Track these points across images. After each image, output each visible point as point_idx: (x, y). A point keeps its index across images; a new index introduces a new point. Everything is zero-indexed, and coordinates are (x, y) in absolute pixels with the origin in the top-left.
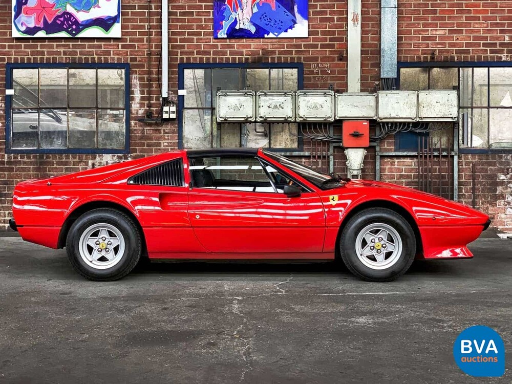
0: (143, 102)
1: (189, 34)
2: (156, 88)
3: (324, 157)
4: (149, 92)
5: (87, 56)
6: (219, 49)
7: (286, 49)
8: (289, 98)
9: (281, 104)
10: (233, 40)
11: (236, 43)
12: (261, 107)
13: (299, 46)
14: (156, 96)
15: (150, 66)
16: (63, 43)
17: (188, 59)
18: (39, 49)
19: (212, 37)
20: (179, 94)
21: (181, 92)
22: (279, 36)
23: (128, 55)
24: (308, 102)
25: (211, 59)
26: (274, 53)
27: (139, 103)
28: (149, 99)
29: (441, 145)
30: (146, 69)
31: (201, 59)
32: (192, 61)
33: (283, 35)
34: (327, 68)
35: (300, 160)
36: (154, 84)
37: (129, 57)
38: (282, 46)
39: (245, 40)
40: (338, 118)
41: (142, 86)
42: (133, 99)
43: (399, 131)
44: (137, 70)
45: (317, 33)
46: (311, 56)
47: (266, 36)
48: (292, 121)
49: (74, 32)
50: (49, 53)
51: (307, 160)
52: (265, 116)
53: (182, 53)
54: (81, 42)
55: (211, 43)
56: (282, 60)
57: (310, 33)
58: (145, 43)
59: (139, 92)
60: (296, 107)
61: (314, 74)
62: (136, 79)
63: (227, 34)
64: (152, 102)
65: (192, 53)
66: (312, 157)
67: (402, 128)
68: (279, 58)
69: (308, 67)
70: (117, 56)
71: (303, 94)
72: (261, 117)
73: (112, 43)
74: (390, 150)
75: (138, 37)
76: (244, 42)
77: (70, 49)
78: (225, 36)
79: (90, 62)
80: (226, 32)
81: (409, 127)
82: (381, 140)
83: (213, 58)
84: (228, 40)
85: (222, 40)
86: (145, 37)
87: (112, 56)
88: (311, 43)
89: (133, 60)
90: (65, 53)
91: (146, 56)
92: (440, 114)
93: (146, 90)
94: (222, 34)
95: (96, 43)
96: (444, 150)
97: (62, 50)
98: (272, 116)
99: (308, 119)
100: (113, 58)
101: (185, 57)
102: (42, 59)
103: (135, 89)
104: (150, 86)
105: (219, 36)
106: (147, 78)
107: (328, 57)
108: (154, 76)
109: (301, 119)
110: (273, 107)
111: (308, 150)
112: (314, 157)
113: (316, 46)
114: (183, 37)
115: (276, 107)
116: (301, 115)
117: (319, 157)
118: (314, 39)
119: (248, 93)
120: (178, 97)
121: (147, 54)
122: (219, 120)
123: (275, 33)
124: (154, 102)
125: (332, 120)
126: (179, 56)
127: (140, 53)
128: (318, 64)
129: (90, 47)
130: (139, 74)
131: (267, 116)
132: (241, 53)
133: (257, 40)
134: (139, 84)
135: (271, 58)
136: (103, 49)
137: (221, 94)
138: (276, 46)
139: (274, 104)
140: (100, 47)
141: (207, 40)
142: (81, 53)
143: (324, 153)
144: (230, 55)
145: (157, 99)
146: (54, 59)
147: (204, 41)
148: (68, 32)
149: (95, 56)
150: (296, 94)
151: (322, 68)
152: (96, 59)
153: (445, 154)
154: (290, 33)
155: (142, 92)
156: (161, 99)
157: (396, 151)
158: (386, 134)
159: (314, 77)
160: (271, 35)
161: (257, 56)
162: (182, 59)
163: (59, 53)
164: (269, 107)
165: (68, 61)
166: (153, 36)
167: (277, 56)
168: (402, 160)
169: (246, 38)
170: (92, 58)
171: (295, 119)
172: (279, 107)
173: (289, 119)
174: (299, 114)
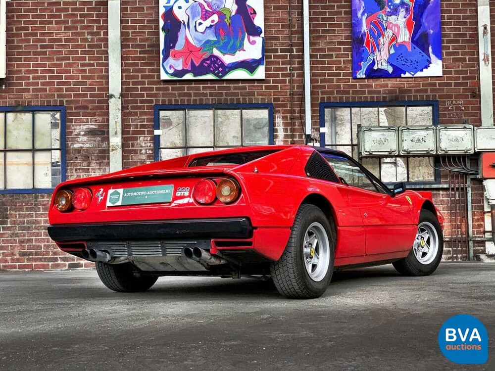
0: (287, 139)
1: (329, 75)
2: (298, 126)
3: (462, 189)
4: (293, 130)
5: (233, 97)
6: (358, 89)
7: (421, 87)
8: (431, 132)
9: (424, 137)
10: (371, 80)
11: (373, 83)
12: (404, 141)
13: (435, 85)
14: (298, 133)
15: (292, 106)
16: (209, 85)
17: (329, 98)
18: (186, 91)
19: (351, 77)
20: (321, 132)
21: (322, 130)
22: (415, 76)
23: (271, 96)
24: (449, 135)
25: (350, 98)
26: (410, 91)
27: (284, 141)
28: (292, 136)
30: (288, 108)
31: (341, 98)
32: (332, 101)
33: (419, 74)
34: (461, 105)
35: (438, 192)
36: (297, 122)
37: (272, 97)
38: (417, 85)
39: (382, 80)
40: (477, 151)
41: (285, 124)
42: (276, 137)
44: (281, 109)
45: (450, 72)
46: (445, 94)
47: (403, 75)
48: (434, 154)
49: (220, 74)
50: (195, 95)
51: (445, 193)
52: (408, 149)
53: (323, 93)
54: (226, 84)
55: (350, 83)
56: (418, 97)
57: (444, 72)
58: (287, 84)
59: (282, 130)
60: (437, 140)
61: (449, 110)
62: (280, 118)
63: (365, 74)
64: (295, 139)
65: (332, 93)
66: (450, 189)
68: (415, 96)
69: (443, 104)
70: (261, 97)
71: (443, 128)
72: (405, 151)
73: (256, 84)
75: (280, 78)
76: (382, 81)
77: (216, 90)
78: (364, 76)
79: (235, 103)
80: (364, 72)
83: (352, 97)
84: (366, 80)
85: (360, 80)
86: (288, 79)
87: (256, 97)
88: (445, 81)
89: (275, 100)
90: (211, 94)
91: (288, 96)
93: (289, 128)
94: (361, 74)
95: (240, 85)
97: (208, 92)
98: (415, 150)
99: (449, 152)
100: (258, 98)
101: (325, 96)
102: (189, 100)
103: (278, 128)
104: (293, 124)
105: (358, 76)
106: (290, 117)
107: (462, 95)
108: (297, 115)
109: (443, 152)
110: (415, 141)
111: (446, 183)
112: (453, 189)
113: (450, 85)
114: (323, 78)
115: (418, 140)
116: (443, 148)
117: (458, 189)
118: (448, 78)
119: (392, 128)
120: (320, 134)
121: (290, 94)
122: (364, 154)
123: (411, 73)
124: (297, 139)
125: (471, 152)
126: (320, 96)
127: (283, 94)
128: (453, 101)
129: (235, 88)
130: (282, 114)
131: (410, 150)
132: (379, 92)
133: (394, 80)
134: (283, 122)
135: (408, 96)
136: (247, 90)
137: (365, 129)
138: (412, 84)
139: (417, 137)
140: (245, 88)
141: (347, 81)
142: (227, 94)
143: (462, 185)
144: (368, 94)
145: (300, 136)
146: (201, 100)
147: (344, 81)
148: (215, 74)
149: (240, 97)
150: (437, 128)
151: (456, 105)
152: (241, 99)
154: (426, 73)
155: (286, 130)
156: (304, 137)
159: (449, 114)
160: (407, 75)
161: (394, 95)
162: (323, 98)
163: (205, 95)
164: (412, 141)
165: (214, 102)
166: (295, 78)
167: (413, 94)
169: (383, 78)
170: (237, 99)
171: (437, 152)
172: (421, 140)
173: (431, 152)
174: (440, 147)
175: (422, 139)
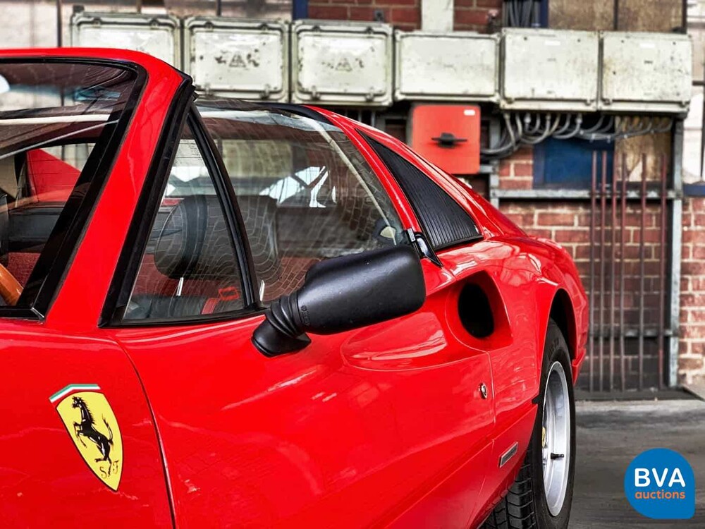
8: (273, 39)
9: (253, 53)
12: (197, 59)
24: (325, 49)
29: (644, 174)
40: (400, 97)
43: (550, 138)
48: (283, 101)
52: (207, 85)
60: (291, 65)
67: (557, 129)
71: (311, 28)
74: (522, 185)
81: (573, 124)
82: (503, 159)
92: (653, 91)
96: (651, 186)
98: (227, 87)
99: (324, 98)
109: (307, 97)
110: (229, 61)
115: (238, 60)
116: (307, 85)
119: (161, 20)
125: (386, 101)
131: (214, 87)
139: (234, 51)
150: (293, 28)
153: (653, 194)
157: (536, 186)
158: (518, 142)
164: (219, 60)
168: (550, 210)
171: (290, 96)
172: (246, 61)
173: (274, 97)
174: (299, 84)
175: (249, 56)
